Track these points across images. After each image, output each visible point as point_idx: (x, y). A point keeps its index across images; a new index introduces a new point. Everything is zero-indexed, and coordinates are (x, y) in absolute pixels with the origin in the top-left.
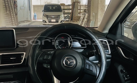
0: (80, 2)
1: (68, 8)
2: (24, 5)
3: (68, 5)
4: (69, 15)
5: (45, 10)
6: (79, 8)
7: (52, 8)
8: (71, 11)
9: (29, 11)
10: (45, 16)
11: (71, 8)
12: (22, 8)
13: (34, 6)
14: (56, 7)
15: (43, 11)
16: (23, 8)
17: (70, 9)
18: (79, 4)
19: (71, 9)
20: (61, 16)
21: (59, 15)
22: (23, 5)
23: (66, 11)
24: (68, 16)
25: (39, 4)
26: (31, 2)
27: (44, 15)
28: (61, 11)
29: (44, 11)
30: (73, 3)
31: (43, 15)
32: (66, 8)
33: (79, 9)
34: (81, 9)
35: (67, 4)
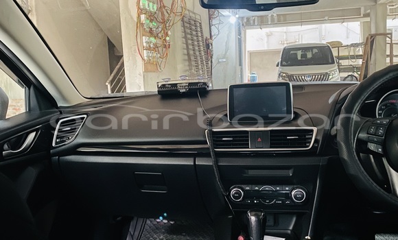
0: (391, 34)
1: (352, 53)
2: (226, 53)
3: (352, 45)
4: (355, 74)
5: (284, 63)
6: (388, 53)
7: (304, 56)
8: (360, 62)
9: (239, 68)
10: (284, 77)
11: (361, 53)
12: (220, 60)
13: (251, 54)
14: (315, 51)
15: (278, 66)
16: (224, 60)
17: (358, 57)
18: (388, 39)
19: (361, 55)
20: (330, 77)
21: (327, 73)
22: (224, 53)
23: (344, 63)
24: (352, 76)
25: (265, 48)
26: (245, 43)
27: (282, 76)
28: (333, 63)
29: (282, 65)
30: (367, 38)
31: (280, 75)
32: (343, 53)
33: (388, 56)
34: (395, 53)
35: (349, 44)
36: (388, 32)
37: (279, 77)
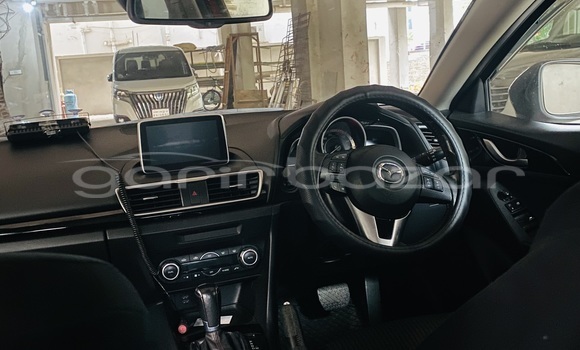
0: (257, 34)
1: (210, 60)
2: (21, 59)
3: (210, 49)
4: (217, 89)
5: (120, 76)
6: (255, 60)
7: (145, 64)
8: (221, 72)
9: (44, 84)
10: (123, 96)
11: (221, 60)
12: (12, 73)
13: (61, 61)
14: (161, 57)
15: (110, 80)
16: (20, 72)
17: (218, 65)
18: (253, 41)
19: (222, 63)
20: (189, 94)
21: (183, 90)
22: (17, 60)
23: (202, 74)
24: (213, 91)
25: (82, 51)
26: (51, 44)
27: (120, 95)
28: (190, 74)
29: (117, 79)
30: (228, 39)
31: (116, 93)
32: (199, 60)
33: (255, 64)
34: (262, 61)
35: (205, 46)
36: (253, 31)
37: (115, 97)
